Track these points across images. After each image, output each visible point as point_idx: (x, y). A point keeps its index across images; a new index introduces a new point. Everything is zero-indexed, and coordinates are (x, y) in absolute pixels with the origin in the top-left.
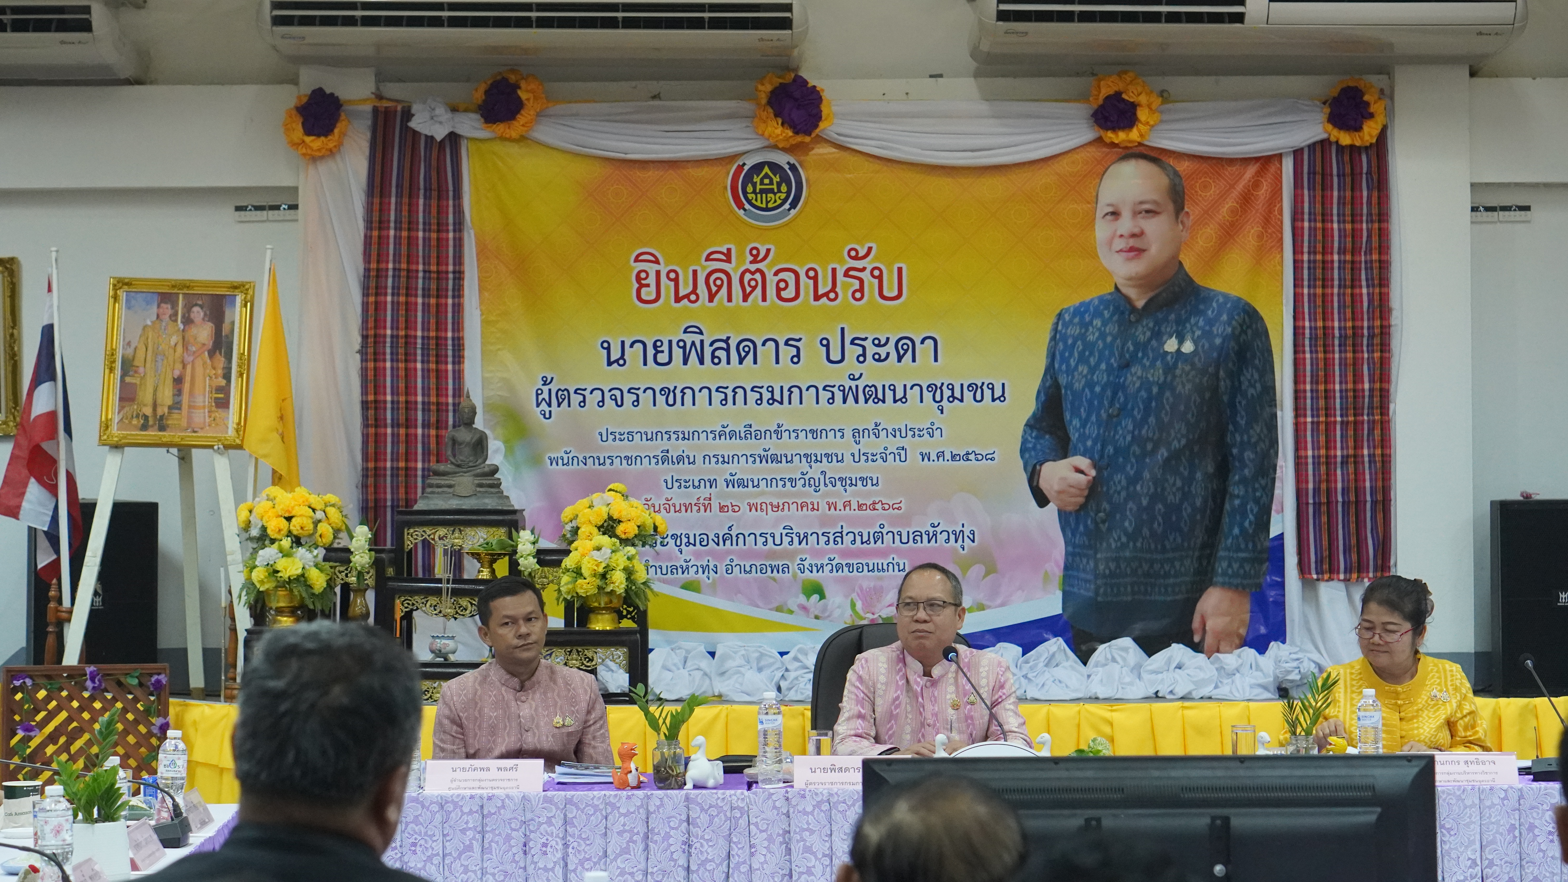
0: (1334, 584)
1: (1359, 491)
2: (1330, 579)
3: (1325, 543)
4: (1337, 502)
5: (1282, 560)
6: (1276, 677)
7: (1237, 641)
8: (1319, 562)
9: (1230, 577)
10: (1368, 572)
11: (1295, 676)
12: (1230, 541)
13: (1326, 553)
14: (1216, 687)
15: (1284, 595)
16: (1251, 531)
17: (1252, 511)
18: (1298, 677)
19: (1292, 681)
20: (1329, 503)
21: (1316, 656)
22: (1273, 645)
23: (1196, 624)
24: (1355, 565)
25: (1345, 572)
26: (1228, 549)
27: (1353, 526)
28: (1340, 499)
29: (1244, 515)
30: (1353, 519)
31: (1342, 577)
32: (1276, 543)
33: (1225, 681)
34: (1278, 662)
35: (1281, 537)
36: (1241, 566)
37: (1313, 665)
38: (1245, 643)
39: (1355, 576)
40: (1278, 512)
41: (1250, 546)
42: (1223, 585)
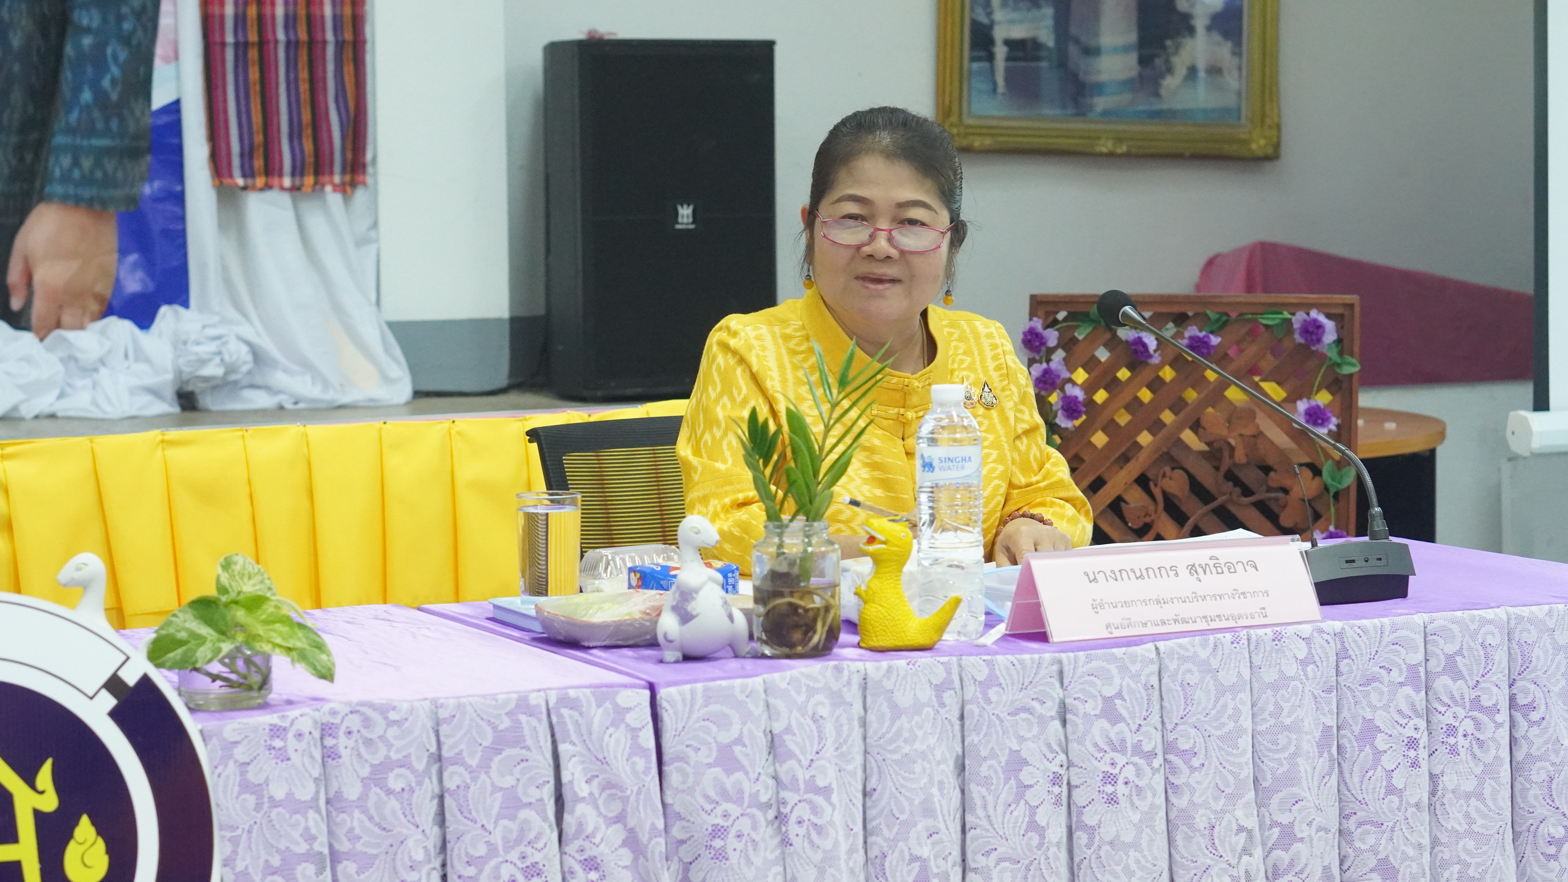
0: (274, 195)
1: (313, 23)
2: (268, 187)
3: (257, 118)
4: (276, 41)
5: (178, 150)
6: (179, 373)
7: (95, 307)
8: (247, 155)
9: (77, 184)
10: (331, 173)
11: (213, 370)
12: (74, 116)
13: (259, 138)
14: (62, 395)
15: (182, 219)
16: (114, 96)
17: (115, 57)
18: (219, 372)
19: (206, 379)
20: (263, 44)
21: (246, 331)
22: (165, 312)
23: (14, 276)
24: (310, 160)
25: (293, 174)
26: (71, 131)
27: (304, 87)
28: (281, 36)
29: (101, 66)
30: (304, 75)
31: (287, 182)
32: (164, 120)
33: (79, 383)
34: (180, 343)
35: (174, 108)
36: (98, 163)
37: (244, 349)
38: (108, 311)
39: (309, 180)
40: (166, 60)
41: (114, 124)
42: (64, 199)
